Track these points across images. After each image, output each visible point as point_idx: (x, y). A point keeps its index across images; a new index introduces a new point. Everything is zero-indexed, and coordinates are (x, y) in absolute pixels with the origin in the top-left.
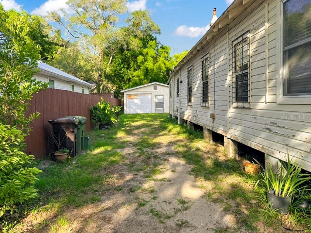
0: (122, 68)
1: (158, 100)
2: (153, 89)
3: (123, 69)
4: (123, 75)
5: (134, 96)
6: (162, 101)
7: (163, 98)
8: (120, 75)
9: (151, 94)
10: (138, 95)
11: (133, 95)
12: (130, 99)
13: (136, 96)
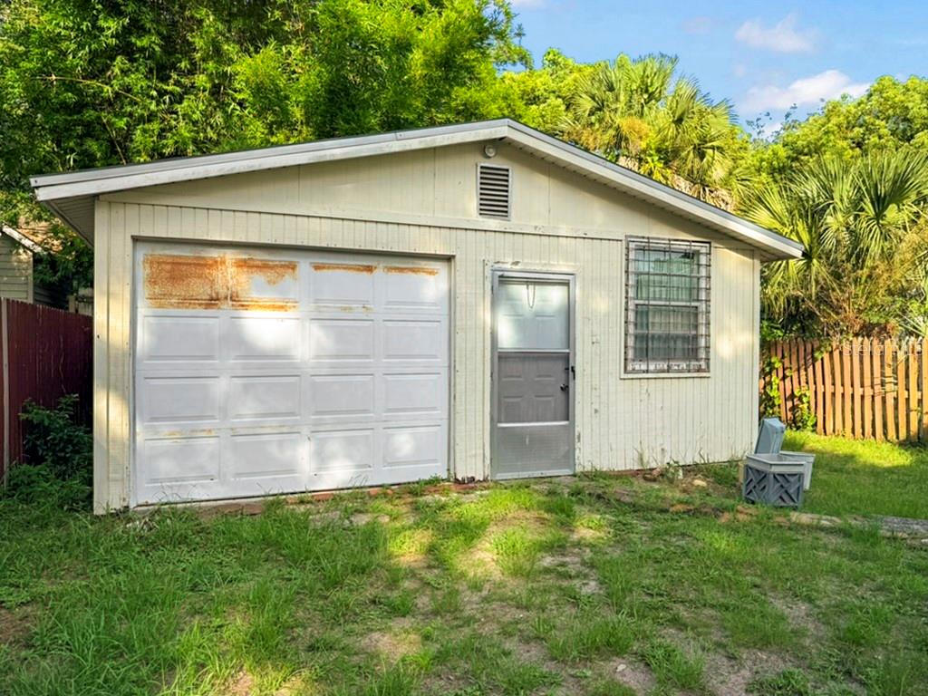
0: (111, 54)
1: (522, 323)
2: (473, 204)
3: (124, 72)
4: (122, 123)
5: (242, 264)
6: (555, 345)
7: (569, 312)
8: (89, 114)
9: (449, 259)
10: (293, 267)
11: (230, 256)
12: (187, 301)
13: (264, 266)
